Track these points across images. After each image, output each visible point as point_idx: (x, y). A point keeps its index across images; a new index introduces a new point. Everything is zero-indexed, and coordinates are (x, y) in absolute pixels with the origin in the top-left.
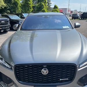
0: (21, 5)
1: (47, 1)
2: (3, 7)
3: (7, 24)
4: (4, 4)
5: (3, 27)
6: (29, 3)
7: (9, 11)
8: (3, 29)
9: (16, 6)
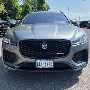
0: (20, 12)
1: (46, 10)
2: (3, 13)
3: (8, 27)
4: (4, 10)
5: (3, 30)
6: (29, 10)
7: (9, 17)
8: (3, 32)
9: (16, 13)
